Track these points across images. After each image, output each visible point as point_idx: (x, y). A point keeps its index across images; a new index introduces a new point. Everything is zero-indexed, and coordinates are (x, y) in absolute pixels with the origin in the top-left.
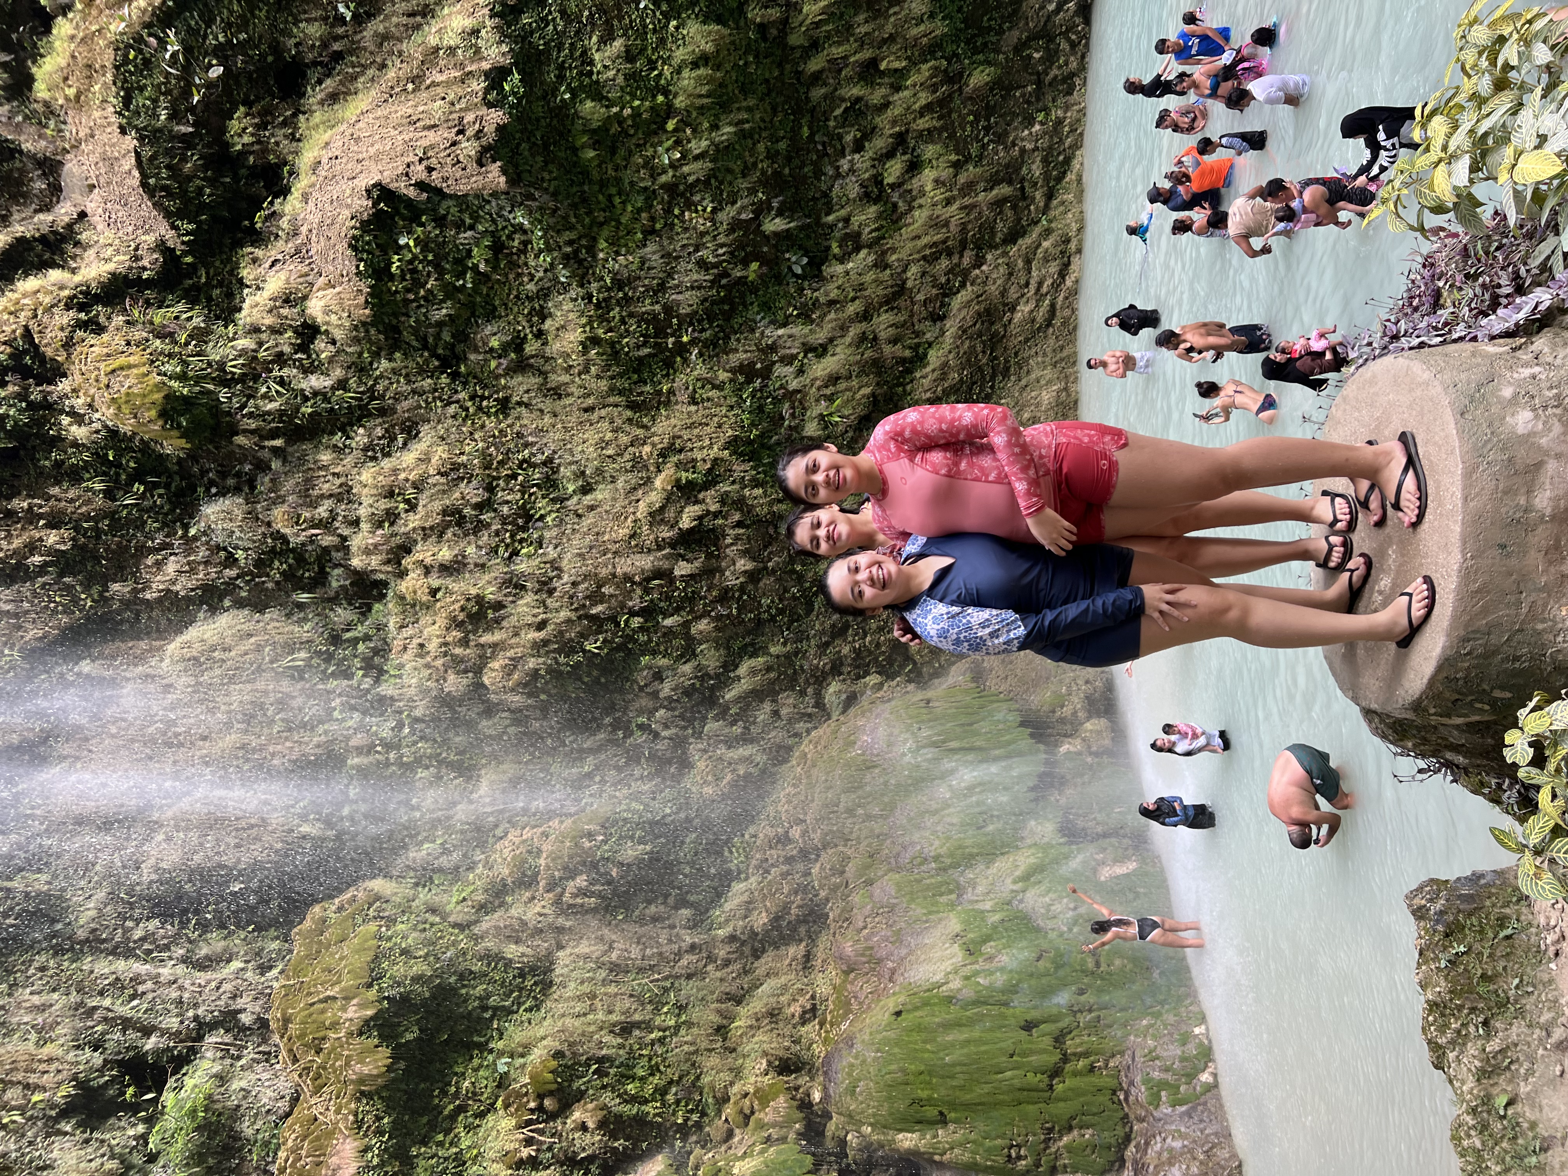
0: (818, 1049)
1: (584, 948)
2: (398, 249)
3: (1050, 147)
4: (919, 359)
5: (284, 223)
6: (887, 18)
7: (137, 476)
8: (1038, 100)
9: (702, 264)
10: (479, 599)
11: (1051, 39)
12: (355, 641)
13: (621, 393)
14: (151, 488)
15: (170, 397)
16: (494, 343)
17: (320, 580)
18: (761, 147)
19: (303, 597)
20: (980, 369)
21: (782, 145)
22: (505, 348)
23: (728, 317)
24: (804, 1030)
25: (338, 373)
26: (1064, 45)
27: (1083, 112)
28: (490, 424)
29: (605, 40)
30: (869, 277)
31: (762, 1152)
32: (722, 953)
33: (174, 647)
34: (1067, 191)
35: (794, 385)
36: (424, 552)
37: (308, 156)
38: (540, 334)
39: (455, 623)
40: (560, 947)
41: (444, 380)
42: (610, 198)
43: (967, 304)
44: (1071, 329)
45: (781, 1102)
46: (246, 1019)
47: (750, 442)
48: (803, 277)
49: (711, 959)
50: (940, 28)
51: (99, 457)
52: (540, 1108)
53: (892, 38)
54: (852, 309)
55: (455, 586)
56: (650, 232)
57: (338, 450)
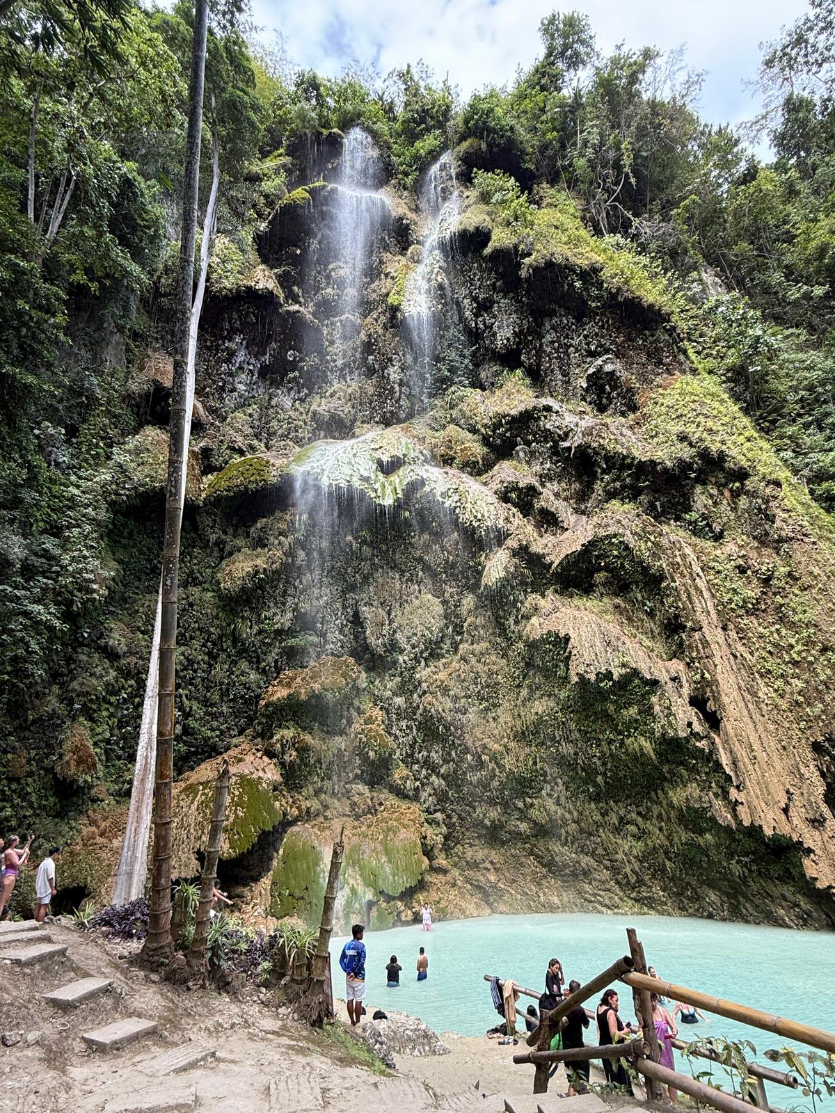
2: (553, 646)
3: (655, 900)
7: (475, 576)
8: (672, 893)
9: (578, 755)
12: (436, 650)
17: (456, 634)
18: (626, 772)
19: (450, 630)
20: (563, 870)
21: (629, 781)
23: (563, 765)
25: (516, 631)
26: (696, 906)
27: (672, 915)
29: (638, 711)
30: (591, 822)
34: (640, 908)
35: (544, 793)
38: (542, 696)
41: (522, 664)
42: (590, 717)
43: (588, 864)
44: (584, 910)
45: (298, 813)
51: (478, 564)
52: (296, 742)
54: (576, 814)
56: (584, 732)
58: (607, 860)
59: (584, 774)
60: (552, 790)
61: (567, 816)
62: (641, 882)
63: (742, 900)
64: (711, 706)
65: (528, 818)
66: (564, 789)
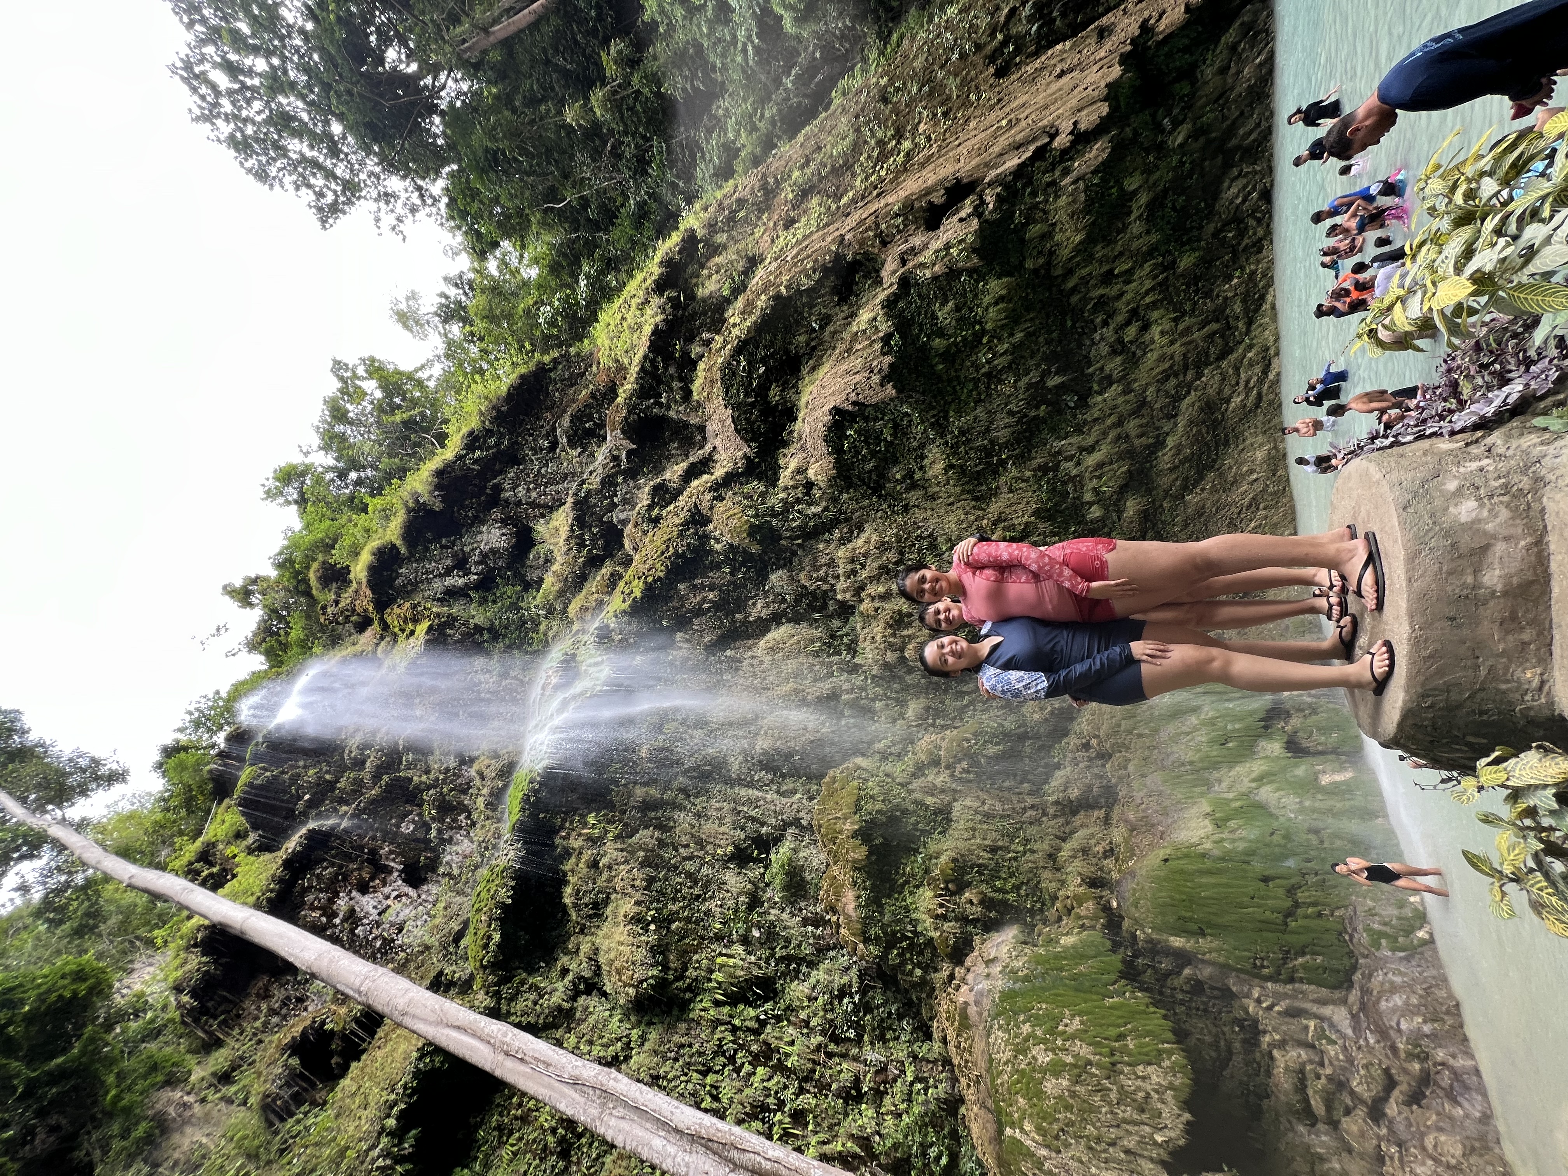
0: (1115, 875)
1: (968, 802)
2: (847, 437)
3: (1248, 291)
4: (1160, 443)
5: (795, 435)
6: (1116, 242)
7: (743, 564)
8: (1234, 263)
9: (1011, 413)
10: (900, 612)
11: (1242, 221)
12: (842, 637)
13: (968, 492)
14: (748, 569)
15: (752, 526)
16: (898, 476)
17: (824, 606)
18: (1041, 339)
19: (817, 616)
20: (1206, 444)
21: (1055, 335)
22: (904, 478)
23: (1029, 440)
24: (1105, 862)
25: (824, 503)
26: (1252, 222)
27: (1272, 262)
28: (899, 519)
29: (942, 305)
30: (1121, 400)
31: (1079, 933)
32: (1051, 811)
33: (762, 643)
34: (1263, 316)
35: (1074, 472)
36: (871, 590)
37: (803, 401)
38: (922, 468)
39: (888, 625)
40: (955, 800)
41: (875, 499)
42: (954, 388)
43: (1193, 404)
44: (1277, 407)
45: (1091, 904)
46: (804, 823)
47: (1048, 510)
48: (1076, 408)
49: (1044, 814)
50: (1154, 238)
51: (727, 557)
52: (946, 888)
53: (1121, 254)
54: (1109, 421)
55: (887, 606)
56: (978, 401)
57: (828, 542)
58: (1185, 375)
59: (1043, 407)
60: (1070, 458)
61: (1111, 435)
62: (1218, 314)
63: (1234, 142)
64: (938, 198)
65: (1119, 500)
66: (1070, 440)
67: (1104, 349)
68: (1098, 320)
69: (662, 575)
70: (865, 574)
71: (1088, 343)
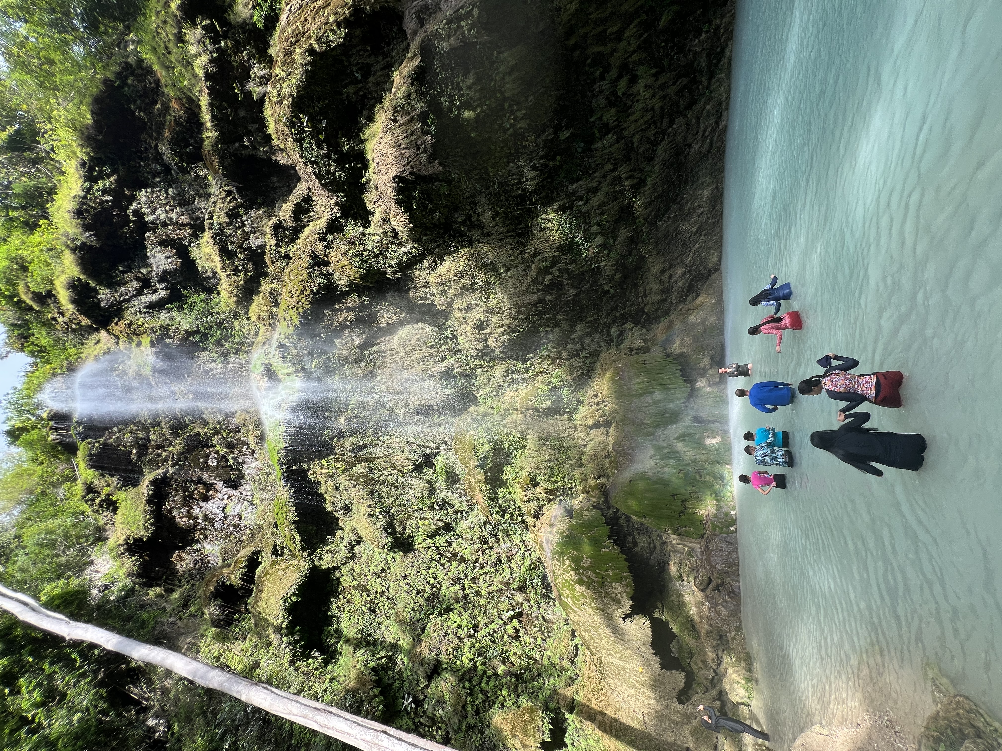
2: (414, 198)
3: (712, 46)
8: (704, 17)
13: (512, 230)
15: (361, 273)
16: (460, 219)
19: (427, 318)
20: (673, 183)
25: (410, 244)
27: (733, 17)
30: (615, 147)
33: (395, 340)
34: (721, 71)
36: (458, 303)
38: (476, 213)
39: (474, 327)
41: (447, 238)
43: (665, 151)
45: (597, 492)
46: (449, 443)
48: (583, 153)
51: (351, 288)
52: (527, 487)
54: (607, 167)
57: (420, 270)
58: (662, 122)
59: (558, 158)
60: (580, 199)
61: (609, 179)
62: (688, 69)
65: (615, 228)
66: (580, 183)
67: (602, 101)
68: (597, 74)
69: (308, 307)
70: (452, 292)
71: (589, 94)
